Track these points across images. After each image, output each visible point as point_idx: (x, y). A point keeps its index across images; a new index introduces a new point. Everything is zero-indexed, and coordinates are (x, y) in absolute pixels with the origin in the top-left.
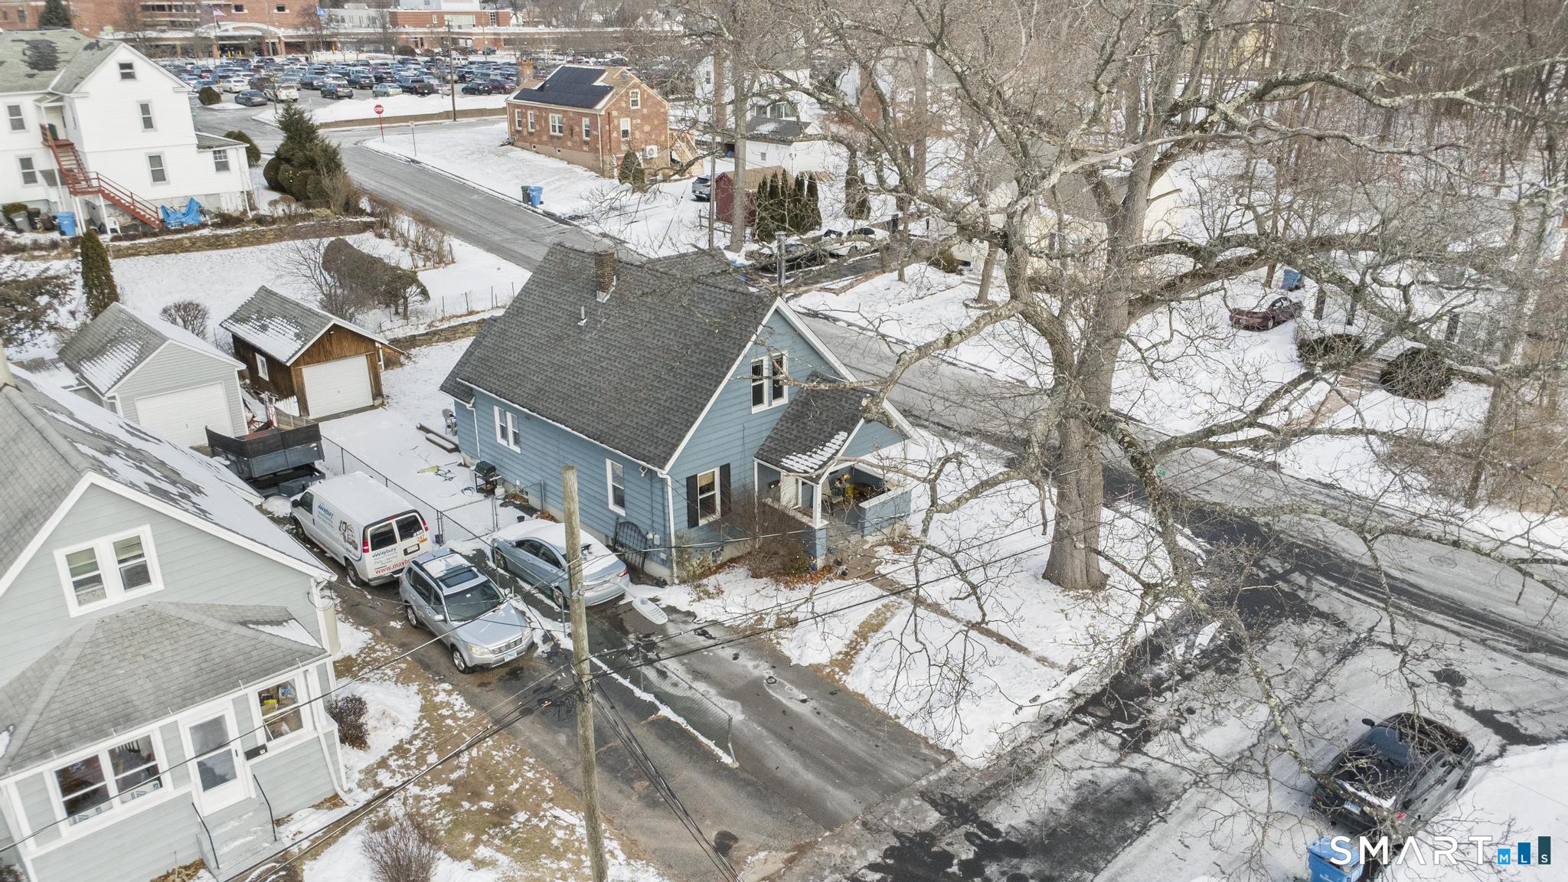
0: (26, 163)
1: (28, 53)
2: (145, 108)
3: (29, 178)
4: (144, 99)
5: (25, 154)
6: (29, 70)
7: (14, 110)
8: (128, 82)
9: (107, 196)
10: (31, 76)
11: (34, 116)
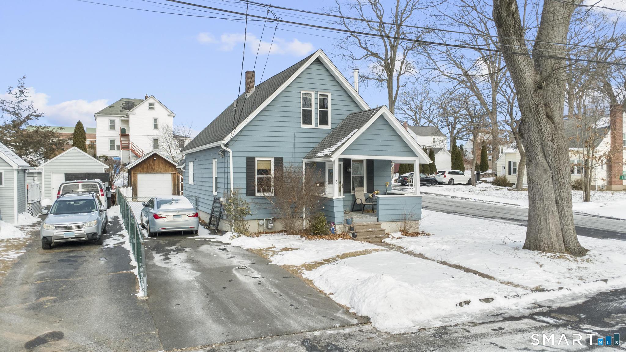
0: (112, 142)
1: (124, 105)
2: (156, 121)
3: (112, 148)
4: (156, 117)
5: (112, 138)
6: (122, 109)
7: (112, 122)
8: (151, 111)
9: (133, 152)
10: (121, 111)
11: (118, 124)
